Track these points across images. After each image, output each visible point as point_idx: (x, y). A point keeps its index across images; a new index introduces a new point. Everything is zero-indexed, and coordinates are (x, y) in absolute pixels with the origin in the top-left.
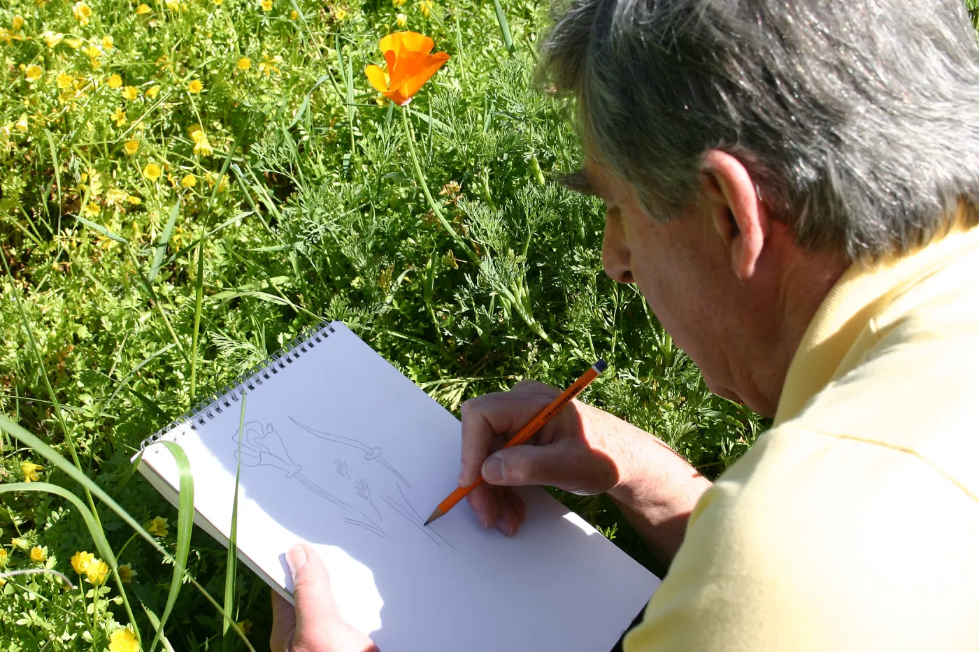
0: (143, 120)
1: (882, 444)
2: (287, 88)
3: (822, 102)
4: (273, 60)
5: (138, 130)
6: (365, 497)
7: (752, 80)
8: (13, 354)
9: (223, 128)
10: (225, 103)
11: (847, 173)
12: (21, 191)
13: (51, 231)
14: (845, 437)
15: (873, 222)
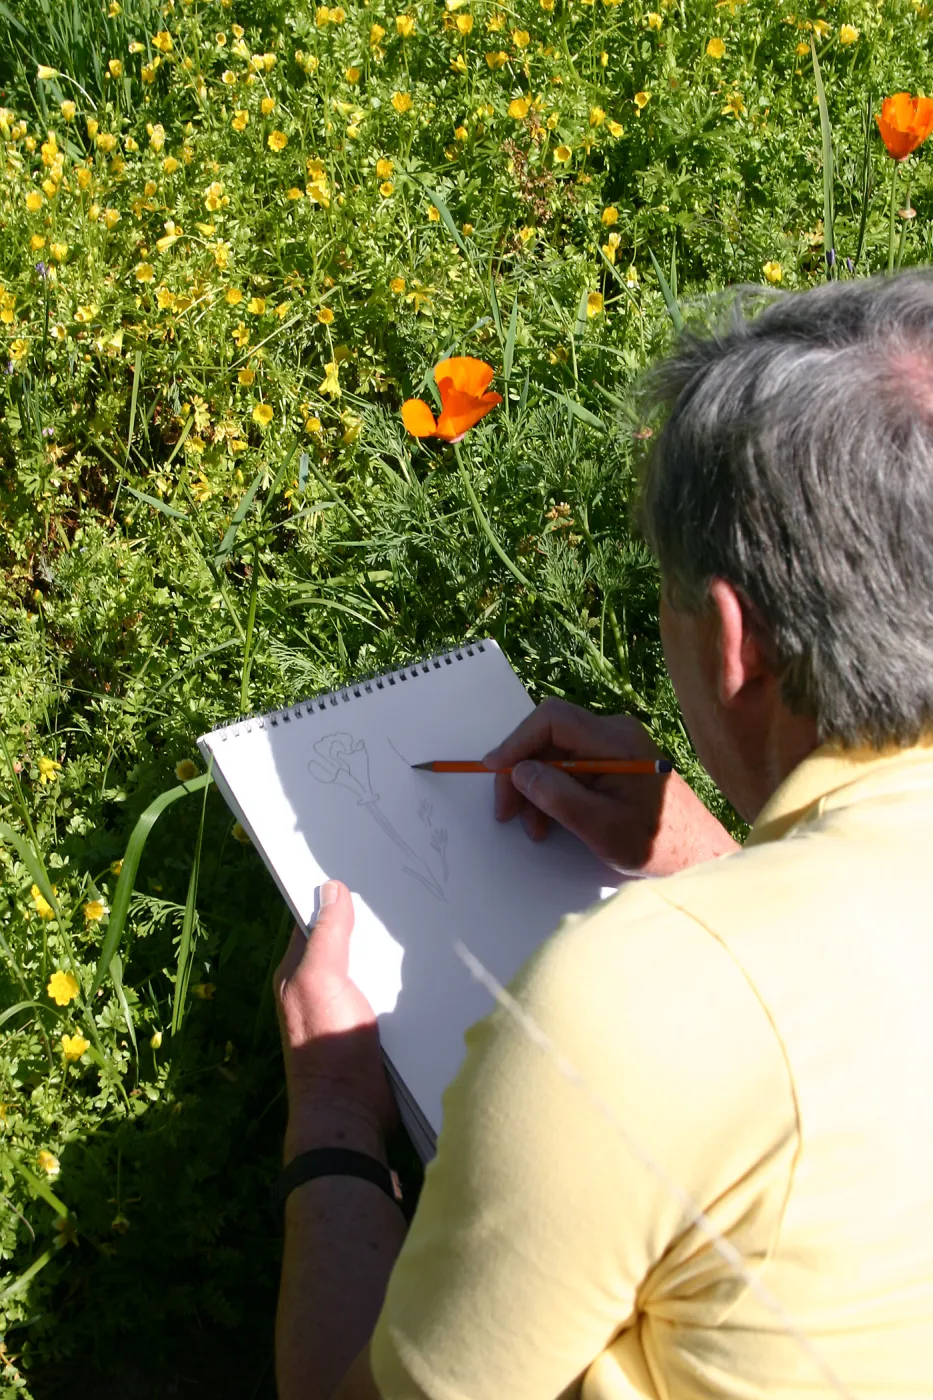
0: (265, 345)
1: (703, 924)
2: (461, 312)
3: (822, 583)
4: (427, 290)
5: (255, 357)
6: (439, 850)
7: (771, 536)
8: (76, 613)
9: (375, 353)
10: (380, 323)
11: (829, 660)
12: (117, 410)
13: (146, 465)
14: (680, 908)
15: (844, 713)
